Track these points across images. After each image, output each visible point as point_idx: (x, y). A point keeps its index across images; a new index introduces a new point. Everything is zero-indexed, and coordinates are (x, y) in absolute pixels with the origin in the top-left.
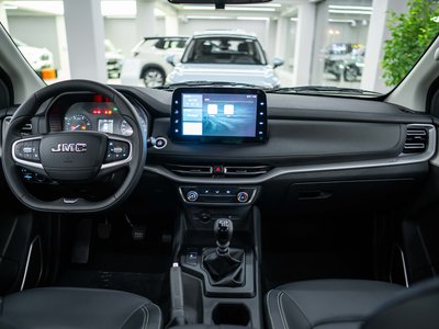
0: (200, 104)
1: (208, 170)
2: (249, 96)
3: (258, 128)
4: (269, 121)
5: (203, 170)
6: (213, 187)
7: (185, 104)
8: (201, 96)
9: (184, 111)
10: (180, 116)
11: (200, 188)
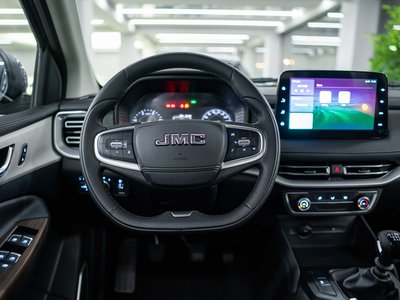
0: (310, 91)
1: (324, 171)
2: (368, 81)
3: (378, 119)
4: (390, 112)
5: (318, 170)
6: (327, 192)
7: (293, 91)
8: (312, 81)
9: (292, 99)
10: (286, 106)
11: (312, 193)
